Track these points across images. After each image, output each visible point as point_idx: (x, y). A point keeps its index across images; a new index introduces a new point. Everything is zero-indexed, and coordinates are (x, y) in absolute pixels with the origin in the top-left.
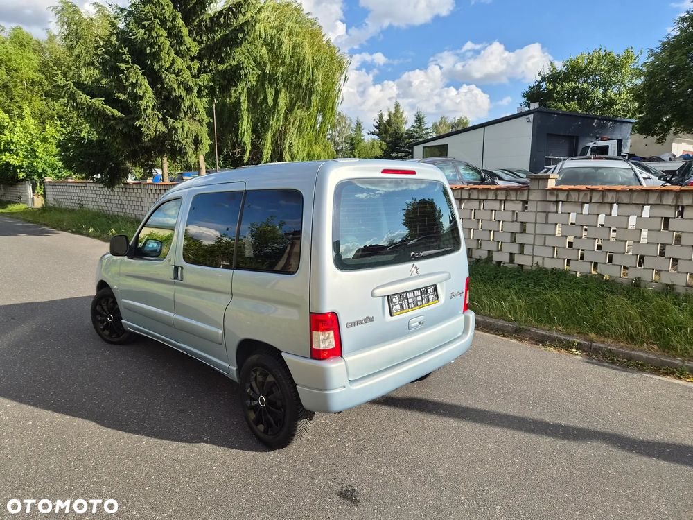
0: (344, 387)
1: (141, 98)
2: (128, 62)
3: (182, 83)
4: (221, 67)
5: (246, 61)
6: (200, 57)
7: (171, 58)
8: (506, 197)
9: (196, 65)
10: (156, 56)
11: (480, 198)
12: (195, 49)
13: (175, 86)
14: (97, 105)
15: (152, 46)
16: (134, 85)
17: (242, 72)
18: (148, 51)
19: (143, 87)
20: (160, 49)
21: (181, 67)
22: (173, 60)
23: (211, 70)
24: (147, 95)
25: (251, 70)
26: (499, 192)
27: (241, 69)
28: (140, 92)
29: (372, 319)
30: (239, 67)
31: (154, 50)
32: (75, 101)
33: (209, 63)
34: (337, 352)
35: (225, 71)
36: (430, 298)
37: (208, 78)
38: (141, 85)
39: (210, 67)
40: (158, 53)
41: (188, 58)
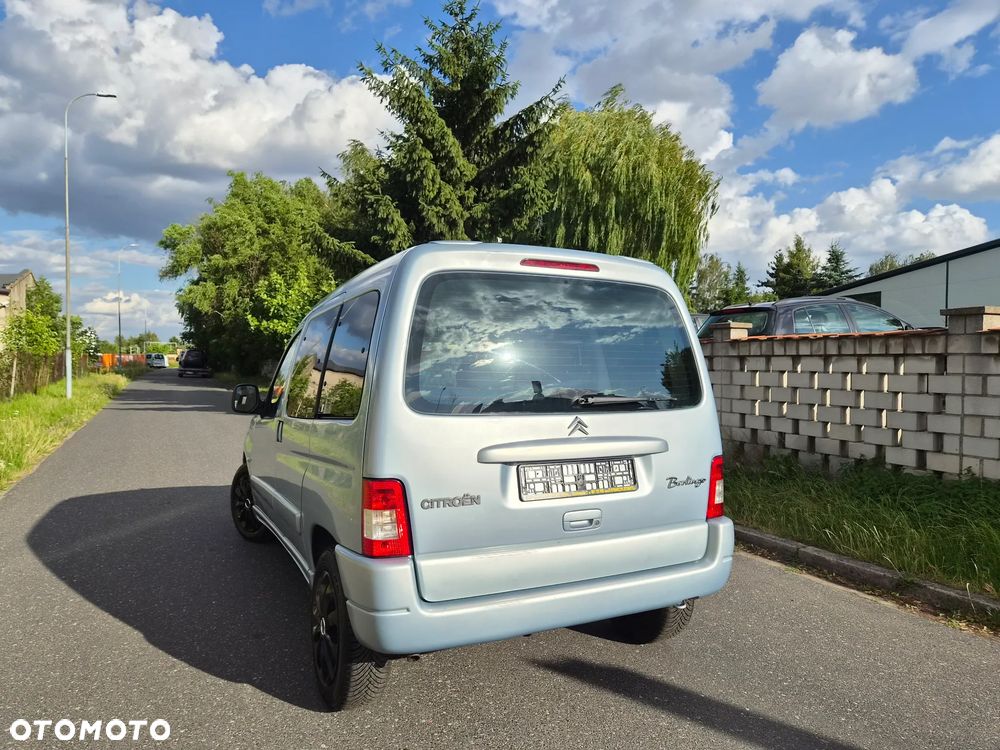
0: (408, 610)
1: (393, 236)
2: (377, 193)
3: (443, 216)
4: (503, 193)
5: (532, 182)
6: (476, 183)
7: (438, 186)
8: (904, 350)
9: (472, 194)
10: (418, 185)
11: (858, 353)
12: (470, 171)
13: (435, 221)
14: (346, 249)
15: (413, 173)
16: (384, 221)
17: (527, 197)
18: (408, 179)
19: (396, 223)
20: (423, 176)
21: (449, 196)
22: (440, 189)
23: (492, 199)
24: (399, 233)
25: (539, 193)
26: (892, 342)
27: (526, 192)
28: (391, 229)
29: (475, 500)
30: (522, 192)
31: (416, 177)
32: (320, 246)
33: (489, 189)
34: (403, 547)
35: (508, 197)
36: (618, 480)
37: (483, 208)
38: (393, 221)
39: (490, 195)
40: (420, 180)
41: (462, 185)
